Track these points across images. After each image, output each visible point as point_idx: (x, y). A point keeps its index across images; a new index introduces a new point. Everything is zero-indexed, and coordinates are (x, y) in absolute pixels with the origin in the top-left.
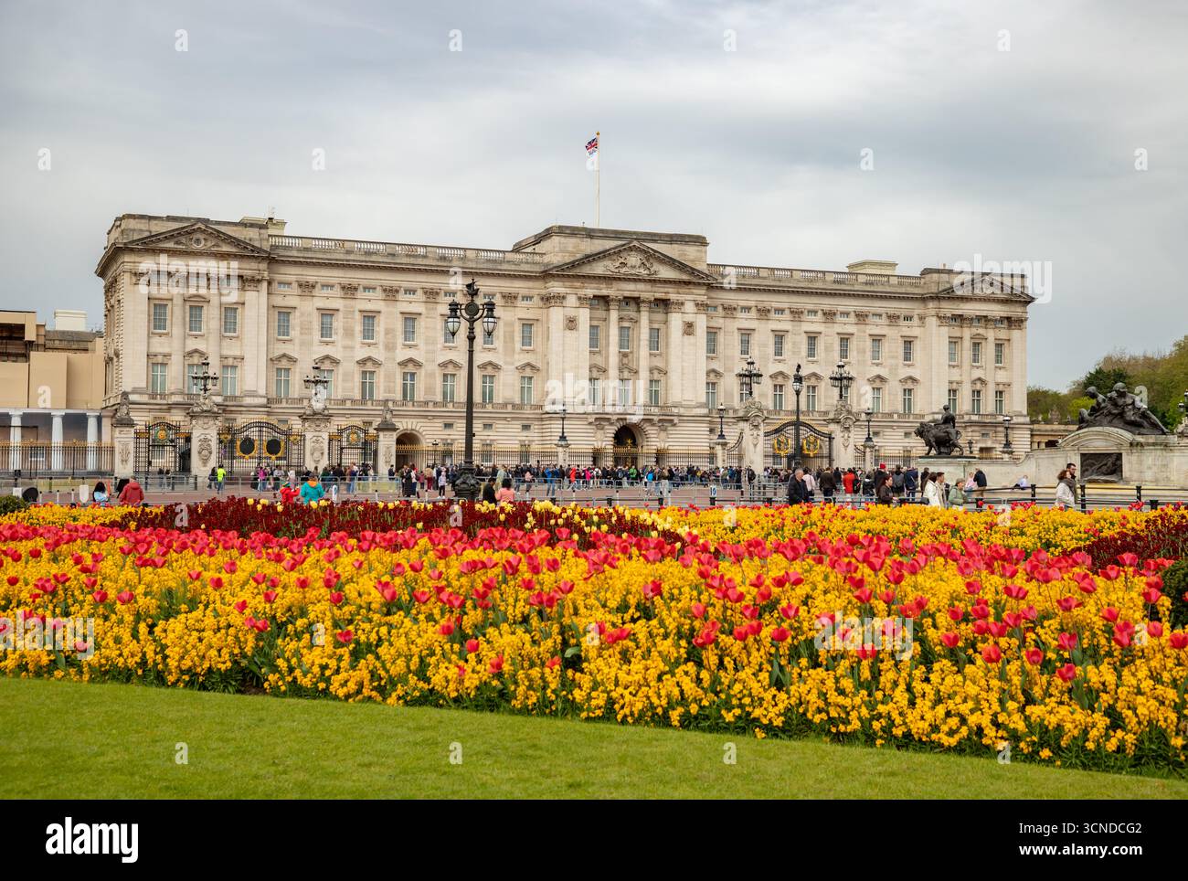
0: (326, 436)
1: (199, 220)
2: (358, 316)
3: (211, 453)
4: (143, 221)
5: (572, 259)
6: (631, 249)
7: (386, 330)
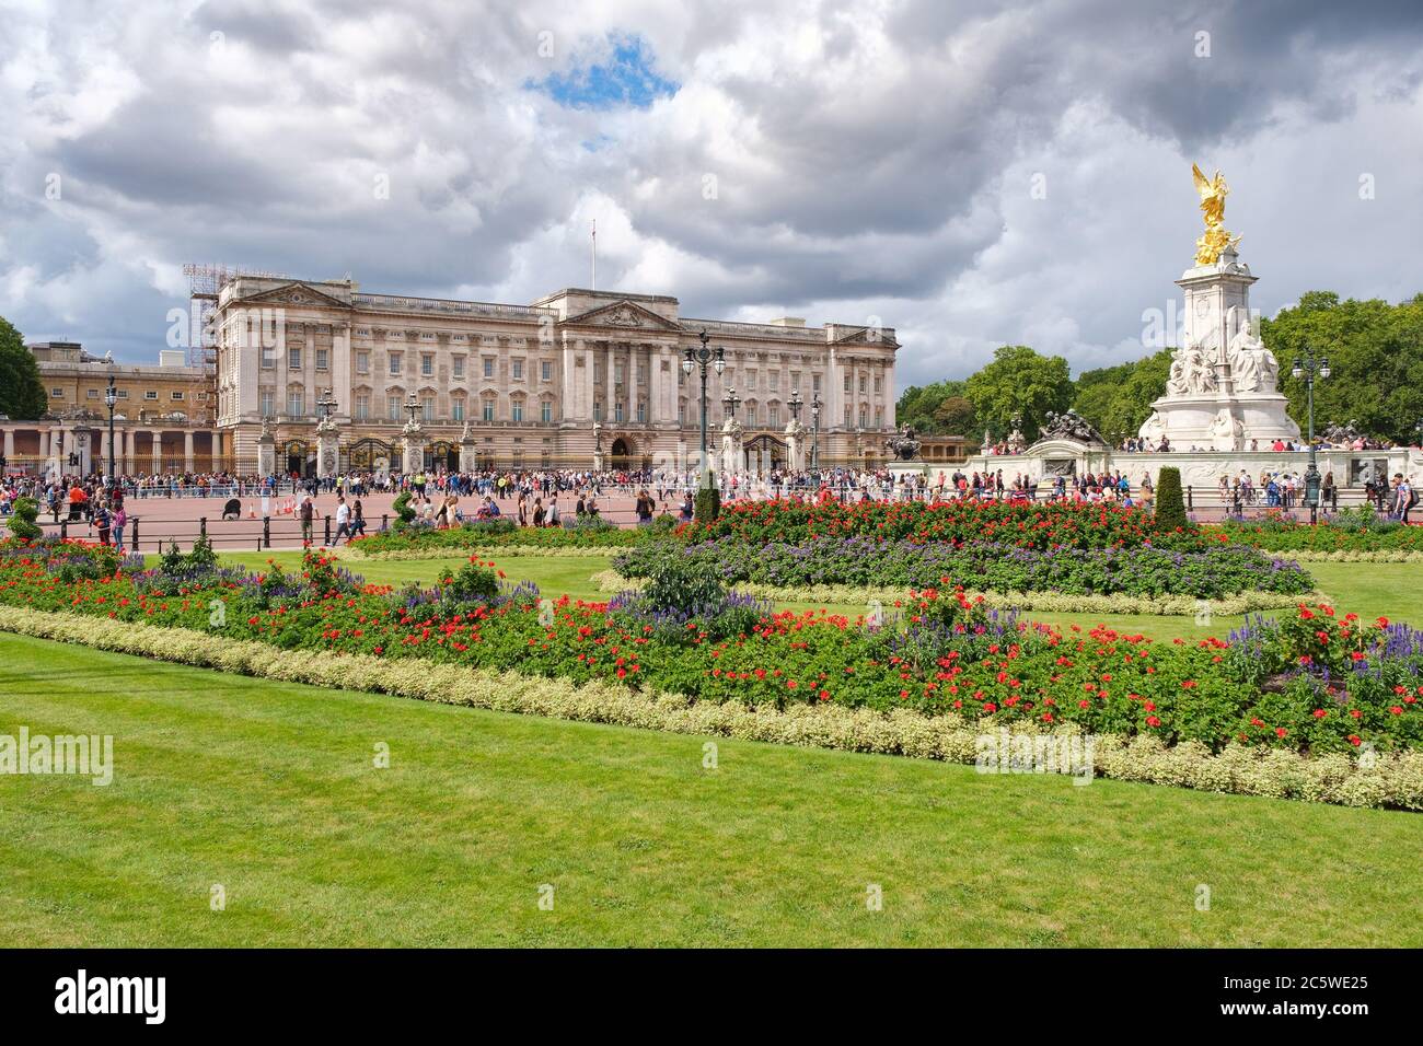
0: (421, 449)
1: (297, 282)
2: (419, 356)
3: (334, 463)
4: (254, 282)
5: (580, 313)
6: (624, 306)
7: (441, 366)
